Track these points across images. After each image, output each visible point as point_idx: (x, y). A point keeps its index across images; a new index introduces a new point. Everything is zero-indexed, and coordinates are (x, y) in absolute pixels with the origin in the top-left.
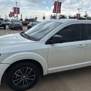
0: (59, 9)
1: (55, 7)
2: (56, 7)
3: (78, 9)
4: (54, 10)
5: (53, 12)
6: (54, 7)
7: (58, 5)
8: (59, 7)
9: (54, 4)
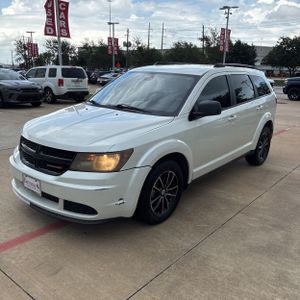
0: (63, 24)
1: (51, 17)
2: (53, 17)
3: (110, 24)
4: (46, 26)
5: (46, 34)
6: (48, 17)
7: (60, 11)
8: (62, 15)
9: (46, 6)
